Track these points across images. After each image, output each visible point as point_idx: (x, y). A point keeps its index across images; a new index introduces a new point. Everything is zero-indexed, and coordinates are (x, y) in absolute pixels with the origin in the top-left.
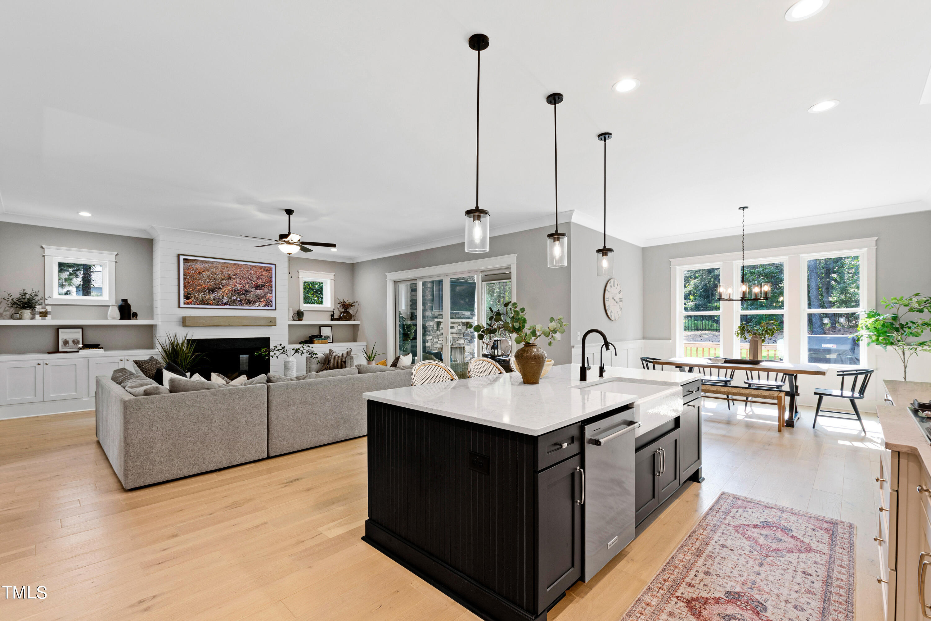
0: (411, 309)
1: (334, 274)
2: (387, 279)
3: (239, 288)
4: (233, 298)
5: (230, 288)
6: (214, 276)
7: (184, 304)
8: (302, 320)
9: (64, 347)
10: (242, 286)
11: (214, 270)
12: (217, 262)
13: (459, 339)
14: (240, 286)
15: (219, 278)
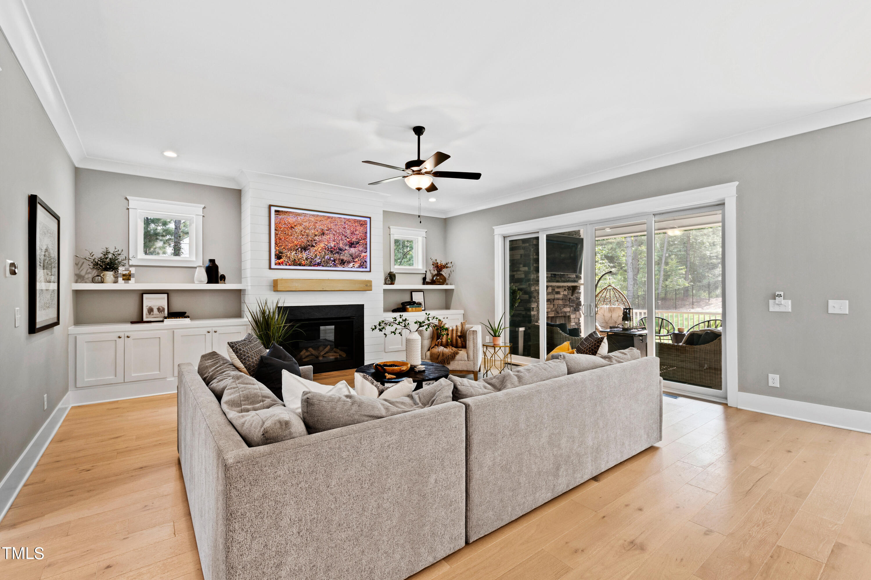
1: (426, 230)
2: (495, 234)
3: (332, 245)
4: (326, 258)
5: (323, 245)
6: (307, 231)
7: (276, 264)
9: (148, 316)
10: (335, 243)
11: (307, 224)
12: (310, 215)
13: (565, 306)
14: (334, 243)
15: (312, 233)
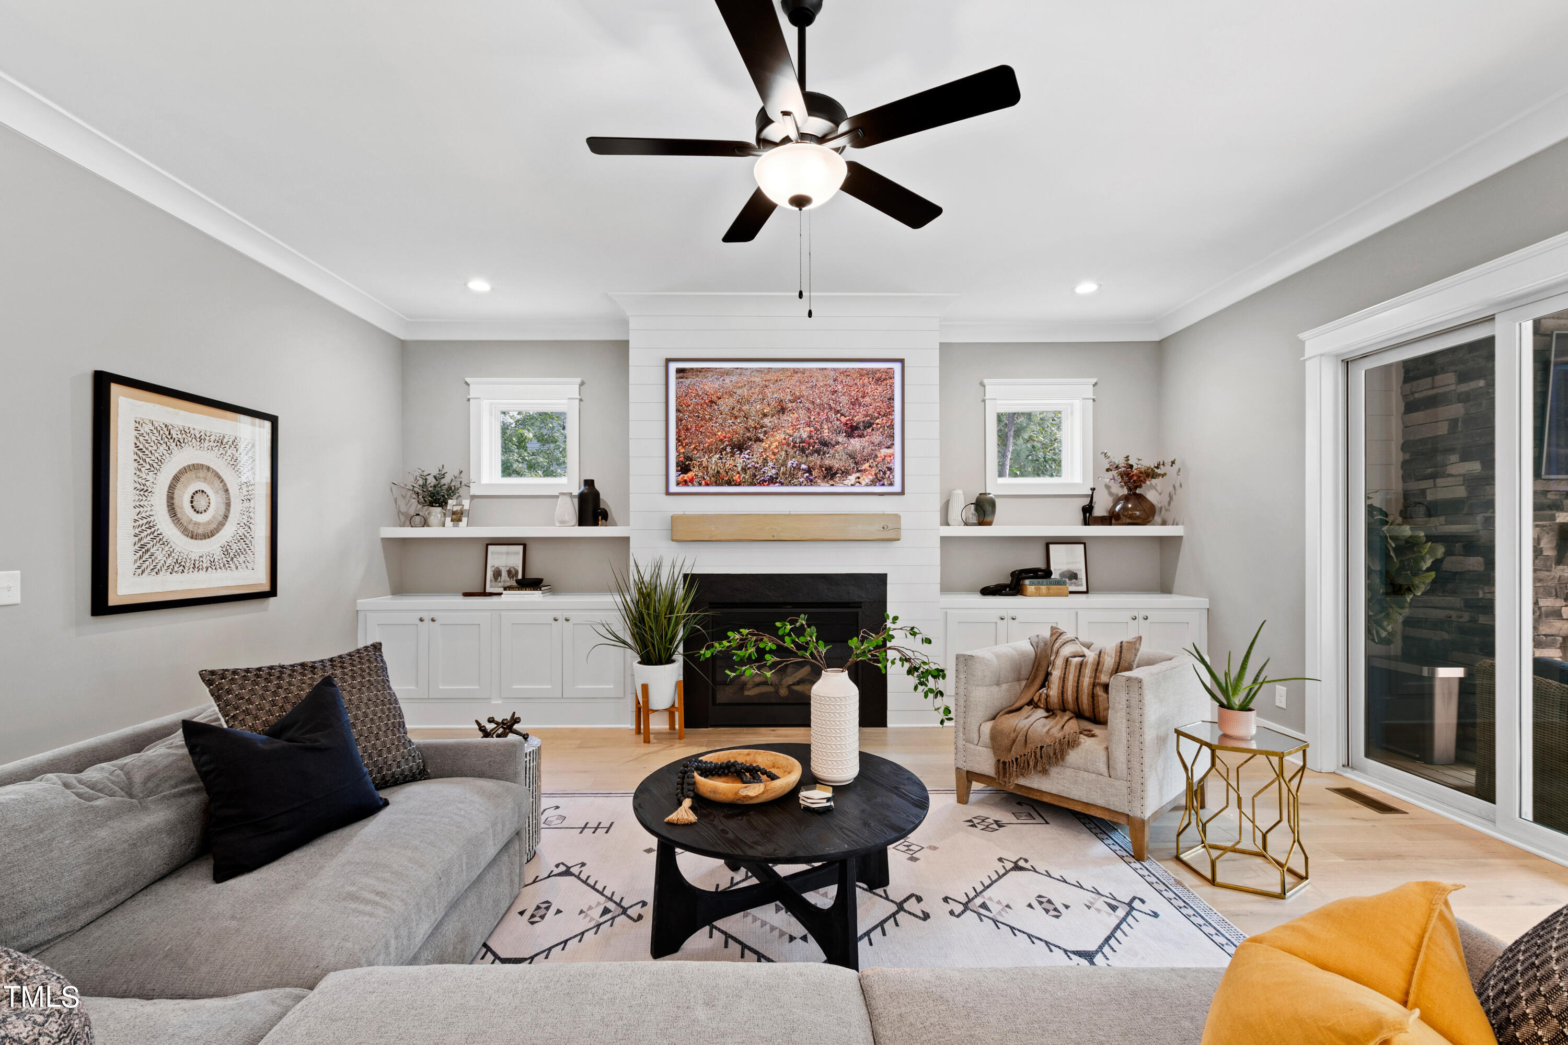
0: (1405, 478)
1: (1094, 380)
2: (1307, 355)
3: (805, 435)
4: (789, 465)
5: (783, 436)
6: (744, 408)
7: (678, 484)
8: (990, 524)
9: (494, 584)
10: (812, 429)
11: (744, 392)
12: (753, 370)
14: (808, 429)
15: (757, 412)
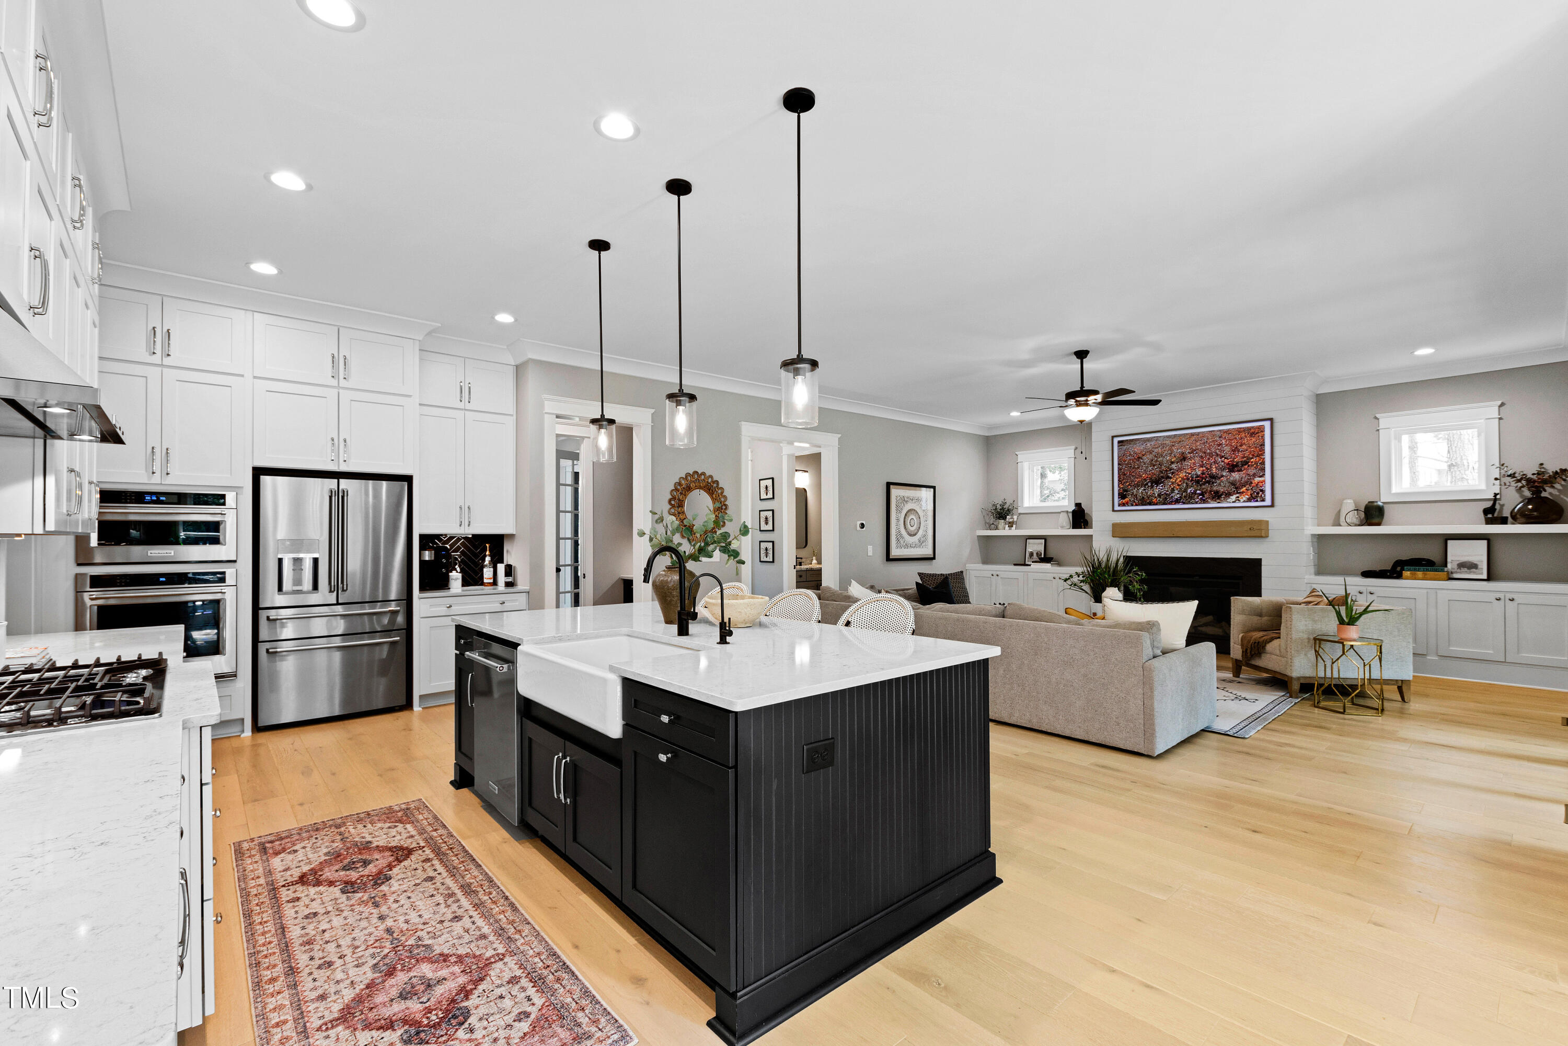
1: (1500, 402)
3: (1199, 473)
4: (1189, 491)
5: (1185, 474)
7: (1119, 505)
8: (1377, 524)
9: (1029, 559)
10: (1204, 468)
11: (1159, 450)
12: (1164, 437)
14: (1201, 469)
15: (1167, 461)
